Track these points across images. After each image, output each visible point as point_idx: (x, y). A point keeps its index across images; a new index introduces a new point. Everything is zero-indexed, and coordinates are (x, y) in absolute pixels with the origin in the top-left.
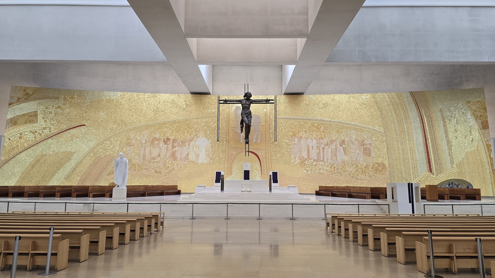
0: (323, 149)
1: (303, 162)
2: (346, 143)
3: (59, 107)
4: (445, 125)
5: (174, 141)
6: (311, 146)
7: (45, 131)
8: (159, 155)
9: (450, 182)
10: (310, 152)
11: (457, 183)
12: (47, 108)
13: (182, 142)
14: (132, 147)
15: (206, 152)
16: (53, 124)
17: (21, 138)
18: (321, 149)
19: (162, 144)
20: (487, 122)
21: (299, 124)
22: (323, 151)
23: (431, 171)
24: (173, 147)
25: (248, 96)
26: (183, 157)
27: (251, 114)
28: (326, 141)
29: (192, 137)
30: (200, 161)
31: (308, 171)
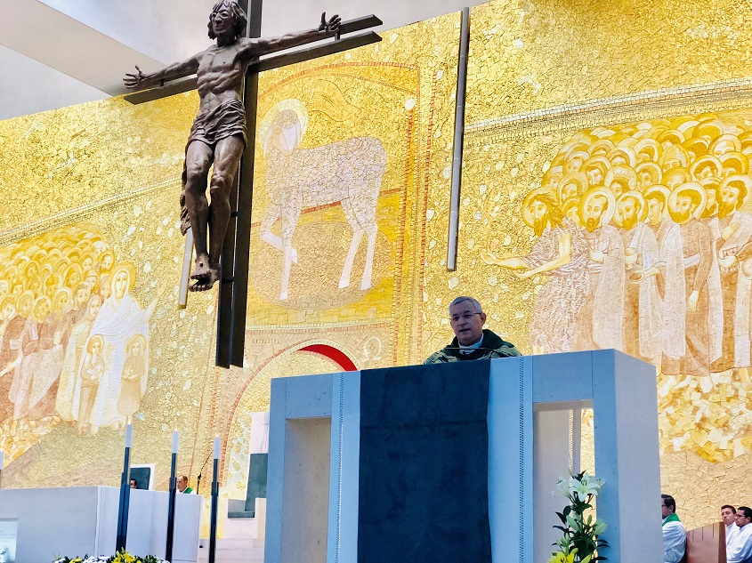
5: (14, 326)
10: (642, 312)
13: (40, 327)
15: (127, 372)
18: (715, 282)
21: (584, 148)
24: (6, 356)
26: (34, 401)
29: (81, 300)
30: (98, 419)
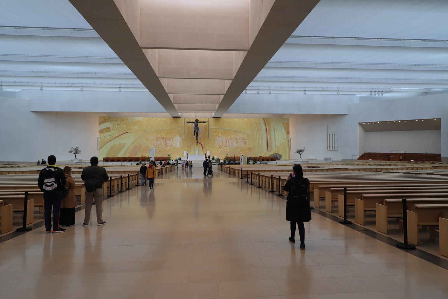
0: (228, 141)
1: (220, 147)
2: (237, 139)
3: (118, 125)
4: (274, 132)
5: (166, 138)
6: (223, 140)
7: (114, 135)
8: (160, 144)
9: (274, 155)
10: (223, 143)
11: (277, 155)
12: (113, 125)
13: (169, 139)
14: (149, 141)
15: (180, 143)
16: (116, 132)
17: (105, 138)
19: (161, 140)
20: (289, 131)
21: (219, 131)
22: (228, 142)
23: (268, 150)
24: (166, 141)
25: (197, 121)
26: (170, 145)
27: (198, 128)
28: (229, 138)
29: (173, 136)
30: (177, 147)
31: (222, 150)
